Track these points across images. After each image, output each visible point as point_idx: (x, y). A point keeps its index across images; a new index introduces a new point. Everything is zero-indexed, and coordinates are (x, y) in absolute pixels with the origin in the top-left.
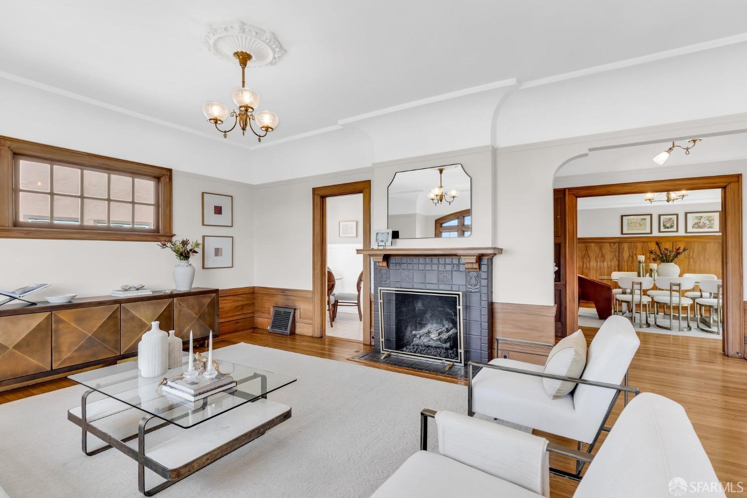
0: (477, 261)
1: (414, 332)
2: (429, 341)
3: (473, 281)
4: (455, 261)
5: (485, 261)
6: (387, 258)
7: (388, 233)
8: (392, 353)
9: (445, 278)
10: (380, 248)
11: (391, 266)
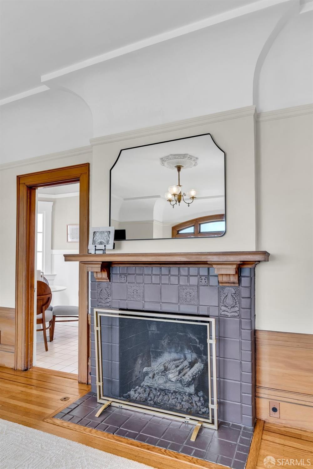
0: (236, 273)
1: (145, 369)
2: (166, 382)
3: (229, 301)
4: (203, 271)
5: (246, 271)
6: (107, 266)
7: (109, 232)
8: (113, 404)
9: (188, 296)
10: (97, 252)
11: (113, 277)
